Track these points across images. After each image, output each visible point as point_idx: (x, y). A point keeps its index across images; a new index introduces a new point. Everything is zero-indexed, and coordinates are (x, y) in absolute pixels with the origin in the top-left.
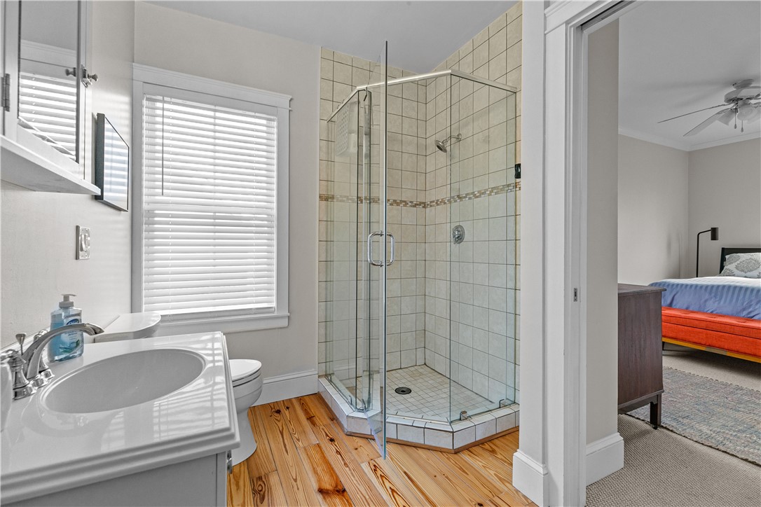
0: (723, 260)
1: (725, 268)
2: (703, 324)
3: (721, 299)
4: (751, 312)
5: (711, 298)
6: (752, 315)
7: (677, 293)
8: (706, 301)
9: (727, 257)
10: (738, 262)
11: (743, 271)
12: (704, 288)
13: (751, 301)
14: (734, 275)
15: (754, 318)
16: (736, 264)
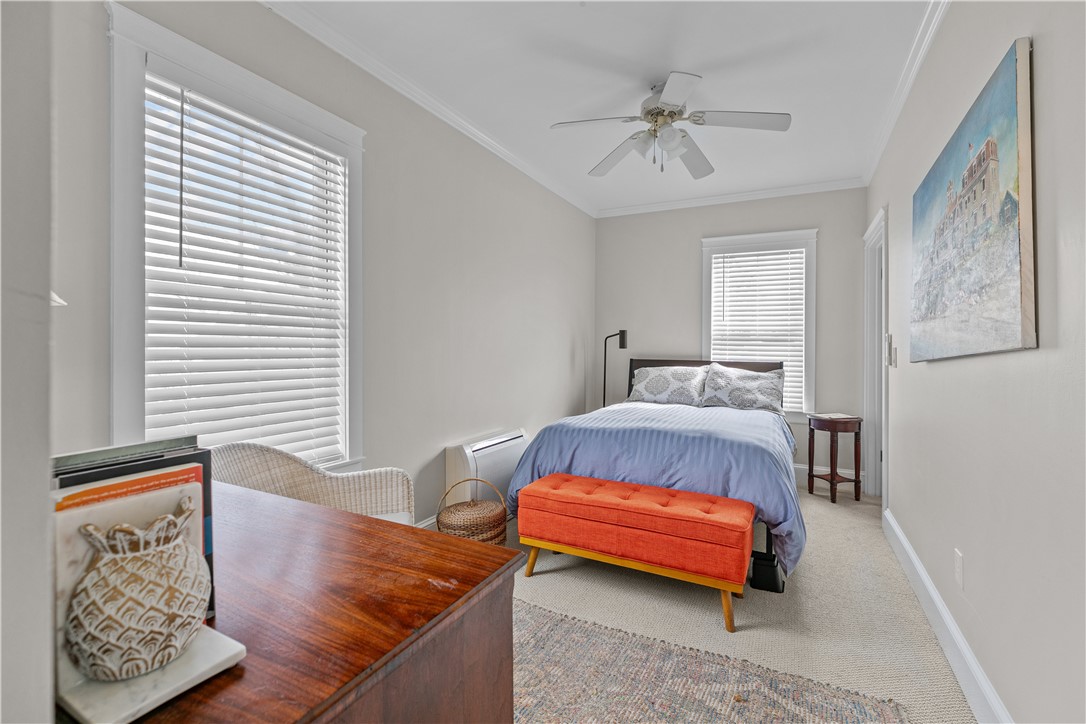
0: (632, 376)
1: (634, 388)
2: (614, 516)
3: (635, 453)
4: (671, 477)
5: (623, 453)
6: (672, 481)
7: (578, 445)
8: (616, 459)
9: (636, 372)
10: (647, 380)
11: (652, 393)
12: (613, 435)
13: (672, 456)
14: (643, 401)
15: (677, 487)
16: (645, 383)
